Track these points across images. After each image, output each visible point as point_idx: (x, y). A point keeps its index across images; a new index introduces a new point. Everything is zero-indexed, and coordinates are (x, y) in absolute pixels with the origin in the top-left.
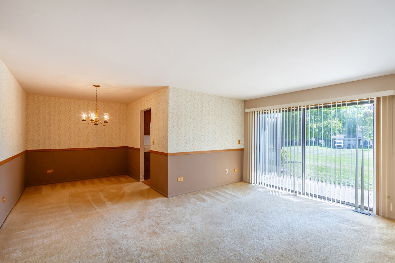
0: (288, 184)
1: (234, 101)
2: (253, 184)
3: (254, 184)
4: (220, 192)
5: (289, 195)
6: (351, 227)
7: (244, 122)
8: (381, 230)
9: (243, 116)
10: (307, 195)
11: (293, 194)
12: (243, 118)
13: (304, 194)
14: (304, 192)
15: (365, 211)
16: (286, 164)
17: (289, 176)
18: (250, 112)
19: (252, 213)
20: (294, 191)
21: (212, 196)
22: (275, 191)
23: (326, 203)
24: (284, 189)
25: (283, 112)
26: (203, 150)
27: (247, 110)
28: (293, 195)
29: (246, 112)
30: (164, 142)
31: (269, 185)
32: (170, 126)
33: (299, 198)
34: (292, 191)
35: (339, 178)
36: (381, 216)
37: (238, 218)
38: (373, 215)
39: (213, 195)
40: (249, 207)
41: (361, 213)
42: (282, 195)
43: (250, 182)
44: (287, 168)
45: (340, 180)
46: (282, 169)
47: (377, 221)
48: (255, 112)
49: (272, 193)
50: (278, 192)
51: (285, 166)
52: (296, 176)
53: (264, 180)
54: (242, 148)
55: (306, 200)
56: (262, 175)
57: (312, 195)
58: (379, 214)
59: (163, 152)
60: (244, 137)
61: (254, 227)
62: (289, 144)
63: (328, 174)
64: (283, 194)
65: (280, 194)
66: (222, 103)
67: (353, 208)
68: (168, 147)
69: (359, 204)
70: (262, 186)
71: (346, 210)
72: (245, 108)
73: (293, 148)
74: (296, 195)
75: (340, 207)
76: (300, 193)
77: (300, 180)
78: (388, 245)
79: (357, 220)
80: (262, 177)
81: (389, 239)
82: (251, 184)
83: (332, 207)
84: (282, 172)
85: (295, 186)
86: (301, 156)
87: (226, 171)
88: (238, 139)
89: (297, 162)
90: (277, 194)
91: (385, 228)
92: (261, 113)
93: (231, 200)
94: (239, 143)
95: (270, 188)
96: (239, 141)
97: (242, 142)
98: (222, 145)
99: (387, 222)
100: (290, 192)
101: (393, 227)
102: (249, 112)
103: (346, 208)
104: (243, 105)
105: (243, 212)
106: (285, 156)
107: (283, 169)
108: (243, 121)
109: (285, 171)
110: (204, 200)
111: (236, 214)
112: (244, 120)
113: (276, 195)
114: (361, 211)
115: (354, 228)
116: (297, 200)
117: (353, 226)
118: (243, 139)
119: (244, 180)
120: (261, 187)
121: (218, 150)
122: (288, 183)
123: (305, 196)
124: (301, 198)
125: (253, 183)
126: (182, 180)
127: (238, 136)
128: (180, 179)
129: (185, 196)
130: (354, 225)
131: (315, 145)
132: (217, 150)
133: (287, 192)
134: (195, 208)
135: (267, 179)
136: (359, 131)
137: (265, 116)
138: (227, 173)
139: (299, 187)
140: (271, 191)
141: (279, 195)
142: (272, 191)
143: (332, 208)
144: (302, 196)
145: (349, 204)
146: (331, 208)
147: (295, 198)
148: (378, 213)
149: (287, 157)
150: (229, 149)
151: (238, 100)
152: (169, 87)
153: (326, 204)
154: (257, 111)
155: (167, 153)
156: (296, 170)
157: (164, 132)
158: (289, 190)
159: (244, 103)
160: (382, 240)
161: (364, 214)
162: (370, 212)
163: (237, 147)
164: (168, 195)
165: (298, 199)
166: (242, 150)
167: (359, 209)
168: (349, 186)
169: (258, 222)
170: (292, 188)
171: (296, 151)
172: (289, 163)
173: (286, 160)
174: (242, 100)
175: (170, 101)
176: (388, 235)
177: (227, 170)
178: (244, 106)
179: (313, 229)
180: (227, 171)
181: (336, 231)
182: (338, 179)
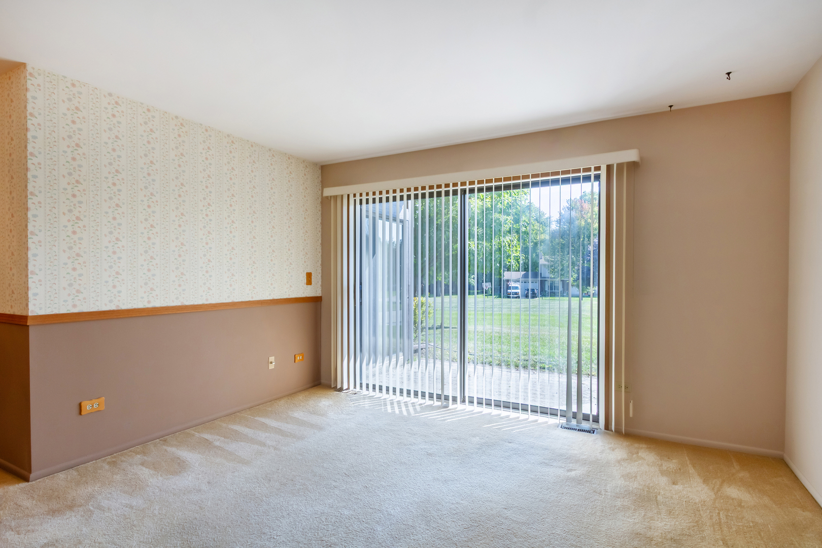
0: (429, 380)
1: (291, 163)
2: (346, 389)
3: (348, 388)
4: (246, 426)
5: (431, 408)
6: (569, 474)
7: (322, 223)
8: (621, 468)
9: (319, 208)
10: (471, 402)
11: (439, 403)
12: (320, 213)
13: (463, 401)
14: (464, 397)
15: (585, 425)
16: (424, 333)
17: (431, 361)
18: (336, 196)
19: (334, 484)
20: (443, 397)
21: (215, 447)
22: (399, 401)
23: (510, 417)
24: (420, 394)
25: (418, 198)
26: (187, 303)
27: (329, 192)
28: (439, 408)
29: (327, 197)
30: (13, 275)
31: (384, 389)
32: (35, 216)
33: (452, 412)
34: (439, 397)
35: (524, 355)
36: (612, 431)
37: (285, 514)
38: (599, 430)
39: (217, 444)
40: (325, 465)
41: (578, 430)
42: (415, 409)
43: (339, 387)
44: (426, 341)
45: (527, 358)
46: (414, 346)
47: (610, 446)
48: (348, 195)
49: (393, 408)
50: (406, 404)
51: (421, 337)
52: (446, 357)
53: (374, 375)
54: (318, 295)
55: (468, 415)
56: (368, 364)
57: (480, 403)
58: (609, 426)
59: (11, 312)
60: (322, 265)
61: (333, 538)
62: (431, 291)
63: (505, 347)
64: (418, 408)
65: (411, 409)
66: (254, 162)
67: (563, 421)
68: (27, 294)
69: (573, 411)
70: (367, 393)
71: (550, 427)
72: (324, 184)
73: (439, 299)
74: (446, 407)
75: (539, 422)
76: (455, 399)
77: (456, 366)
78: (644, 506)
79: (574, 450)
80: (367, 369)
81: (641, 487)
82: (341, 390)
83: (522, 424)
84: (416, 351)
85: (445, 381)
86: (458, 315)
87: (270, 361)
88: (304, 271)
89: (449, 328)
90: (404, 409)
91: (627, 460)
92: (364, 201)
93: (275, 449)
94: (309, 282)
95: (387, 396)
96: (309, 275)
97: (317, 279)
98: (254, 288)
99: (626, 443)
100: (433, 400)
101: (638, 453)
102: (334, 196)
103: (549, 423)
104: (318, 177)
105: (304, 484)
106: (423, 314)
107: (417, 345)
108: (320, 220)
109: (422, 349)
110: (180, 466)
111: (282, 499)
112: (322, 220)
113: (401, 412)
114: (577, 426)
115: (573, 474)
116: (450, 419)
117: (571, 470)
118: (320, 271)
119: (323, 381)
120: (365, 397)
121: (242, 302)
122: (429, 377)
123: (467, 407)
124: (456, 411)
125: (345, 387)
126: (103, 408)
127: (305, 262)
128: (87, 407)
129: (113, 464)
130: (571, 465)
131: (477, 292)
132: (240, 300)
133: (428, 402)
134: (134, 503)
135: (381, 373)
136: (545, 265)
137: (374, 208)
138: (272, 367)
139: (454, 384)
140: (388, 403)
141: (408, 411)
142: (392, 404)
143: (523, 428)
144: (459, 406)
145: (553, 413)
146: (521, 428)
147: (446, 414)
148: (607, 427)
149: (425, 317)
150: (277, 300)
151: (304, 161)
152: (29, 68)
153: (511, 419)
154: (355, 195)
155: (24, 314)
156: (446, 345)
157: (13, 236)
158: (431, 396)
159: (320, 171)
160: (629, 493)
161: (583, 433)
162: (595, 426)
163: (303, 293)
164: (30, 471)
165: (453, 415)
166: (316, 301)
167: (574, 422)
168: (544, 368)
169: (346, 512)
170: (437, 391)
171: (446, 305)
172: (432, 331)
173: (424, 324)
174: (315, 164)
175: (34, 119)
176: (636, 477)
177: (272, 359)
178: (322, 182)
179: (491, 501)
180: (271, 363)
181: (540, 492)
182: (523, 357)
